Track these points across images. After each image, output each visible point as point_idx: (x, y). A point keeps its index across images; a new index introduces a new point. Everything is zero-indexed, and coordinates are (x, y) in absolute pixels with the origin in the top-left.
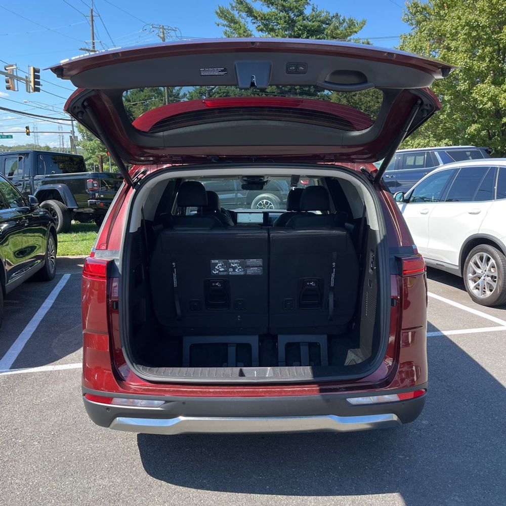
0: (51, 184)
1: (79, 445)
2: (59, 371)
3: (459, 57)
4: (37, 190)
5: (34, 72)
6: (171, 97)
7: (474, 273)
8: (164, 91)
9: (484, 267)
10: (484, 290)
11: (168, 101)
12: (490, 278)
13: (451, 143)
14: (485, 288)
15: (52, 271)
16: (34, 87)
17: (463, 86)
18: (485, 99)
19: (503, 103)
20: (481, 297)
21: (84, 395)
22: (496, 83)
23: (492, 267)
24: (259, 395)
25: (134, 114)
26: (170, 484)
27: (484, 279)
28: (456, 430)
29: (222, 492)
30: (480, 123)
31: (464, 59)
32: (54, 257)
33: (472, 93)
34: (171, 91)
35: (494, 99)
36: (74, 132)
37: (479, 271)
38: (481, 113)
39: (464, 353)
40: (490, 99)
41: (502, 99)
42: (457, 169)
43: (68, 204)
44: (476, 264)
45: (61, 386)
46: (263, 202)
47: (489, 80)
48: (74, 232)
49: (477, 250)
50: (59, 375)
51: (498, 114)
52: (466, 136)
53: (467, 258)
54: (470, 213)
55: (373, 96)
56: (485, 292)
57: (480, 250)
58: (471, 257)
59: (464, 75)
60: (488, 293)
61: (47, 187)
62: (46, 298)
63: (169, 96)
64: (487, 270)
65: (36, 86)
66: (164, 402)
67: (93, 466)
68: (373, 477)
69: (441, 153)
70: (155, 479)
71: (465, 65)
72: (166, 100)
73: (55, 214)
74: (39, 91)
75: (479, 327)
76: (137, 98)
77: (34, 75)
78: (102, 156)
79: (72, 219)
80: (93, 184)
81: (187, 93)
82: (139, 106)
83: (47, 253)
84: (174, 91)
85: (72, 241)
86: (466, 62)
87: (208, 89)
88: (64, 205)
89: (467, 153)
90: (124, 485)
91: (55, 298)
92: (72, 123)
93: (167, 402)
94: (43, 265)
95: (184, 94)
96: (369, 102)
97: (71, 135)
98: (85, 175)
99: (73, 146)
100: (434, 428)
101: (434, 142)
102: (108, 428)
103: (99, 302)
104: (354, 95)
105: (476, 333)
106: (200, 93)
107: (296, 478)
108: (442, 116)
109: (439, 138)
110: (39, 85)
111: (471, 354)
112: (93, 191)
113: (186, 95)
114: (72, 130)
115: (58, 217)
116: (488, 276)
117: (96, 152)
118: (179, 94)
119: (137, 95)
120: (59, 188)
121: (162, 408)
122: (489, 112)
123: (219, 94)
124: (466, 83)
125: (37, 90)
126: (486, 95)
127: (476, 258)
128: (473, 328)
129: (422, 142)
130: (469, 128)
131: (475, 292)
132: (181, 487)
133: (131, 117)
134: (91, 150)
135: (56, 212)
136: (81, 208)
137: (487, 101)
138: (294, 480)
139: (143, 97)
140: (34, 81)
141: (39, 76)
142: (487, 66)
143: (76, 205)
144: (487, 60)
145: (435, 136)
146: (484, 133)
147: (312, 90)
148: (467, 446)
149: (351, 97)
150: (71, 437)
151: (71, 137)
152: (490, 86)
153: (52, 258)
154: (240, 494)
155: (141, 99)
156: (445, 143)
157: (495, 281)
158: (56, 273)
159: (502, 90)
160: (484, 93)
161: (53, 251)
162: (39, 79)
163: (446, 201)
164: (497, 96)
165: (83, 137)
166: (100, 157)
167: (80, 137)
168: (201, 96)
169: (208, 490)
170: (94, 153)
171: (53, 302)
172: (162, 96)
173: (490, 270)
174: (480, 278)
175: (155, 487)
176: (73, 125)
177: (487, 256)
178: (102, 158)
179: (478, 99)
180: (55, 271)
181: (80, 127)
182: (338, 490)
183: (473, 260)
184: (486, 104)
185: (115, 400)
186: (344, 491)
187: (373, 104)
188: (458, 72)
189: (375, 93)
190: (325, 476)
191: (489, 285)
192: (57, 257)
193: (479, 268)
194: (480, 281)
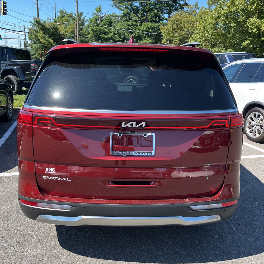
0: (11, 66)
1: (19, 226)
2: (10, 177)
3: (240, 2)
4: (3, 69)
5: (3, 4)
6: (80, 21)
7: (250, 123)
8: (76, 17)
9: (256, 120)
10: (255, 133)
11: (78, 23)
12: (259, 127)
13: (233, 50)
14: (256, 132)
15: (10, 116)
16: (3, 12)
17: (241, 19)
18: (253, 27)
19: (263, 29)
20: (253, 137)
21: (19, 199)
22: (259, 18)
23: (261, 121)
24: (133, 203)
25: (59, 29)
26: (75, 254)
27: (256, 127)
28: (248, 219)
29: (107, 260)
30: (249, 40)
31: (243, 4)
32: (12, 108)
33: (246, 23)
34: (80, 18)
35: (258, 27)
36: (26, 39)
37: (253, 123)
38: (250, 35)
39: (247, 170)
40: (256, 27)
41: (262, 27)
42: (243, 64)
43: (21, 78)
44: (252, 118)
45: (11, 186)
46: (130, 80)
47: (256, 16)
48: (24, 94)
49: (253, 110)
50: (10, 179)
51: (260, 35)
52: (242, 47)
53: (247, 115)
54: (250, 89)
55: (191, 23)
56: (256, 134)
57: (254, 111)
58: (249, 114)
59: (242, 12)
60: (258, 135)
61: (8, 68)
62: (6, 132)
63: (79, 20)
64: (258, 122)
65: (4, 12)
66: (71, 206)
67: (26, 240)
68: (201, 251)
69: (229, 56)
70: (65, 250)
71: (243, 7)
72: (77, 22)
73: (13, 83)
74: (6, 15)
75: (253, 155)
76: (61, 21)
77: (3, 5)
78: (42, 53)
79: (23, 87)
80: (34, 67)
81: (89, 19)
82: (62, 25)
83: (7, 105)
84: (81, 18)
85: (23, 99)
86: (244, 5)
87: (100, 17)
88: (18, 79)
89: (243, 56)
90: (45, 254)
91: (11, 131)
92: (25, 34)
93: (73, 206)
94: (5, 113)
95: (87, 20)
96: (189, 27)
97: (25, 41)
98: (30, 61)
99: (26, 47)
100: (235, 218)
101: (223, 50)
102: (35, 221)
103: (29, 137)
104: (180, 23)
105: (252, 158)
106: (96, 19)
107: (154, 251)
108: (229, 35)
109: (227, 48)
110: (6, 11)
111: (251, 171)
112: (35, 71)
113: (88, 20)
114: (25, 37)
115: (15, 85)
116: (258, 126)
117: (38, 51)
118: (84, 20)
119: (61, 19)
120: (16, 69)
121: (69, 210)
122: (254, 34)
123: (106, 20)
124: (243, 17)
125: (5, 14)
126: (254, 24)
127: (252, 115)
128: (250, 155)
129: (217, 50)
130: (243, 43)
131: (250, 134)
132: (82, 256)
133: (58, 31)
134: (36, 49)
135: (13, 82)
136: (28, 80)
137: (254, 28)
138: (152, 252)
139: (64, 20)
140: (4, 9)
141: (6, 6)
142: (255, 8)
143: (25, 78)
144: (256, 4)
145: (224, 47)
146: (251, 46)
147: (157, 20)
148: (256, 230)
149: (179, 24)
150: (14, 220)
151: (24, 42)
152: (256, 20)
153: (11, 108)
154: (119, 261)
155: (63, 21)
156: (230, 51)
157: (262, 129)
158: (13, 117)
159: (263, 22)
160: (253, 24)
161: (11, 105)
162: (6, 8)
163: (236, 82)
164: (259, 25)
165: (32, 42)
166: (40, 53)
167: (29, 42)
168: (96, 21)
169: (99, 258)
170: (37, 51)
171: (10, 134)
172: (75, 20)
173: (259, 122)
174: (253, 127)
175: (65, 256)
176: (25, 35)
177: (258, 114)
178: (42, 54)
179: (249, 27)
180: (12, 116)
181: (29, 36)
182: (180, 260)
183: (250, 116)
184: (253, 29)
185: (39, 204)
186: (184, 260)
187: (191, 28)
188: (239, 11)
189: (192, 22)
190: (171, 249)
191: (258, 131)
192: (13, 108)
193: (253, 120)
194: (253, 128)
